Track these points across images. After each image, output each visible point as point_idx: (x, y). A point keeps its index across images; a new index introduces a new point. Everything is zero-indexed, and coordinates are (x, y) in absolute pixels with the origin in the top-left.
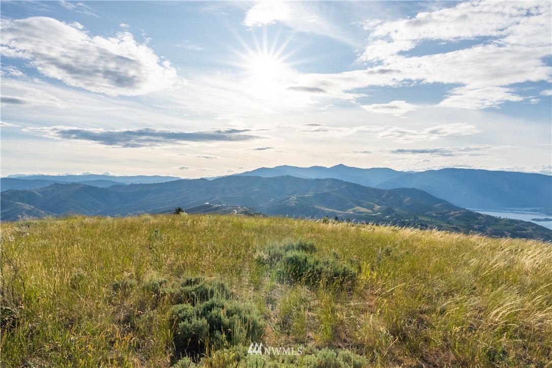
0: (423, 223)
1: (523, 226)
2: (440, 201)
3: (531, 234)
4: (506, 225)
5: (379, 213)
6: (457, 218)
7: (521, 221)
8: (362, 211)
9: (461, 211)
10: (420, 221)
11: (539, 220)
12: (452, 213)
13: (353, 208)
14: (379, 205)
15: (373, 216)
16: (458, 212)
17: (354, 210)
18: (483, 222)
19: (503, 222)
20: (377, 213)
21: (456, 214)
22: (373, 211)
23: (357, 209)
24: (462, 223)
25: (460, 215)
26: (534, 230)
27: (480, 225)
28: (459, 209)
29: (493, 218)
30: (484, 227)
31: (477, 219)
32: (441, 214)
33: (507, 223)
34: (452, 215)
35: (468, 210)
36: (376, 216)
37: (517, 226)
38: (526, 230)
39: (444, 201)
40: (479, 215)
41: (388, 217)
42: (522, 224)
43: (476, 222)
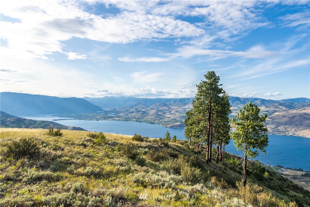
1: (49, 123)
4: (40, 124)
6: (12, 122)
7: (48, 121)
9: (14, 118)
12: (8, 120)
16: (12, 119)
18: (28, 123)
21: (11, 120)
24: (15, 125)
25: (13, 120)
26: (53, 125)
27: (26, 125)
28: (13, 117)
29: (33, 121)
30: (28, 126)
31: (24, 122)
33: (40, 123)
34: (9, 121)
35: (18, 117)
37: (45, 124)
38: (49, 126)
39: (3, 113)
40: (25, 119)
42: (48, 123)
43: (24, 123)
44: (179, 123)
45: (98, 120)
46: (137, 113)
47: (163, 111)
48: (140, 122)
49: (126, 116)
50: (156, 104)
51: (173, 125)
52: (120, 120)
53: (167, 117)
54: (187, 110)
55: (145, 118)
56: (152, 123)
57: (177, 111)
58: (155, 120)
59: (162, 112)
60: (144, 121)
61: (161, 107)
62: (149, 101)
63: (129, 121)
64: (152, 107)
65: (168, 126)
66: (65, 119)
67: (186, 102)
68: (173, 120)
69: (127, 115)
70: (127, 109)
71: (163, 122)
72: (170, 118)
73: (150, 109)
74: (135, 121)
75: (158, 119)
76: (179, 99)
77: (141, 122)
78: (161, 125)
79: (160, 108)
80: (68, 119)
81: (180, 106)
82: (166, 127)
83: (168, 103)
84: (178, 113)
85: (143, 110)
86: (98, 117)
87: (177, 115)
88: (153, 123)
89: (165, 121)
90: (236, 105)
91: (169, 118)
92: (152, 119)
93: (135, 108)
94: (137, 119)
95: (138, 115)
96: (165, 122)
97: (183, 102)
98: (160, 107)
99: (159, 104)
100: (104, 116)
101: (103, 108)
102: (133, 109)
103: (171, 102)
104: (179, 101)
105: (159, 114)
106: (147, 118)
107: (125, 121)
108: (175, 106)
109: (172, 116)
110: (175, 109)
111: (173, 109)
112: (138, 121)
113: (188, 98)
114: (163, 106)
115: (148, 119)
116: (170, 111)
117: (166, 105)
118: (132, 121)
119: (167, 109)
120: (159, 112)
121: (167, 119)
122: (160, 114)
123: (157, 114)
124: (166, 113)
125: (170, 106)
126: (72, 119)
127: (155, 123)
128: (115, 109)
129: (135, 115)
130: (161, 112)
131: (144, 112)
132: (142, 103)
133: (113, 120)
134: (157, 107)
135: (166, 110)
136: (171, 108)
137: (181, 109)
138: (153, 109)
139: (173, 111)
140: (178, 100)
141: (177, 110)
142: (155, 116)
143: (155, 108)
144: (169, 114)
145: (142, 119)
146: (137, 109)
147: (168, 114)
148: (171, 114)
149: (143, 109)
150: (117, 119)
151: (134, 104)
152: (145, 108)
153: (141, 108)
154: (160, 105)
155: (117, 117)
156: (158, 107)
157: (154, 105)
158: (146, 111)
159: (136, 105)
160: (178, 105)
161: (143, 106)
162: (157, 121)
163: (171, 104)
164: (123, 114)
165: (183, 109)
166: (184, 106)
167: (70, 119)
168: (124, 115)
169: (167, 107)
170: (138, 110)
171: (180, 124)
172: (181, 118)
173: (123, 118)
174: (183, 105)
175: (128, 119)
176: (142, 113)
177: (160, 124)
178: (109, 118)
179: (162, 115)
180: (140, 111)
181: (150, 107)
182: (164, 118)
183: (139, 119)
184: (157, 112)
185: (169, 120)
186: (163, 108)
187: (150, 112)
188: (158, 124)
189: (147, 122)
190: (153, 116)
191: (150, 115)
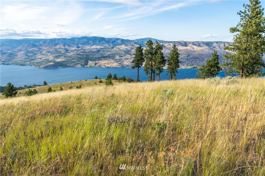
44: (52, 63)
46: (3, 55)
48: (7, 64)
50: (23, 45)
51: (46, 65)
53: (39, 58)
54: (59, 50)
55: (12, 60)
56: (22, 65)
57: (49, 52)
58: (26, 62)
59: (32, 53)
60: (13, 64)
61: (30, 48)
62: (14, 42)
64: (19, 48)
65: (41, 67)
67: (56, 43)
68: (46, 61)
71: (34, 63)
72: (42, 59)
73: (17, 51)
75: (28, 60)
76: (49, 40)
77: (9, 64)
78: (33, 66)
79: (29, 50)
81: (51, 46)
82: (40, 68)
83: (37, 44)
84: (50, 53)
85: (8, 52)
87: (49, 55)
88: (24, 65)
89: (37, 62)
90: (102, 44)
91: (41, 58)
92: (22, 61)
94: (3, 61)
95: (4, 58)
96: (37, 63)
97: (54, 43)
98: (28, 48)
99: (27, 45)
103: (41, 43)
104: (49, 42)
105: (28, 55)
106: (15, 60)
108: (45, 47)
109: (44, 57)
110: (46, 49)
111: (43, 50)
112: (5, 64)
113: (57, 39)
114: (32, 47)
115: (17, 61)
116: (41, 52)
117: (36, 46)
119: (37, 49)
120: (28, 53)
121: (39, 60)
123: (27, 55)
124: (36, 54)
125: (40, 47)
127: (26, 64)
131: (11, 54)
132: (7, 44)
134: (25, 48)
135: (37, 51)
136: (41, 49)
137: (52, 50)
138: (21, 51)
139: (44, 51)
140: (47, 41)
141: (48, 50)
142: (25, 58)
143: (23, 49)
144: (40, 55)
145: (10, 61)
147: (39, 54)
148: (42, 54)
149: (9, 50)
152: (11, 49)
153: (6, 50)
154: (29, 46)
156: (27, 48)
157: (21, 46)
158: (13, 53)
160: (49, 45)
161: (8, 48)
162: (28, 63)
163: (40, 45)
165: (54, 49)
166: (55, 46)
169: (37, 48)
170: (3, 52)
171: (54, 63)
172: (54, 58)
174: (53, 46)
176: (9, 56)
177: (32, 65)
179: (33, 56)
180: (5, 53)
181: (18, 49)
182: (36, 59)
183: (6, 61)
184: (26, 54)
185: (41, 60)
186: (33, 49)
187: (18, 54)
188: (30, 65)
189: (16, 65)
190: (22, 58)
191: (18, 56)
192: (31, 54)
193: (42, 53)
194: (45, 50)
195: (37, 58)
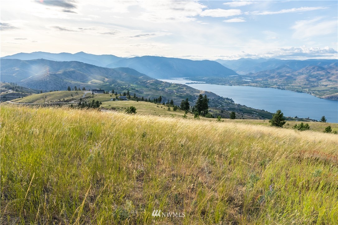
0: (133, 88)
2: (142, 75)
3: (185, 91)
4: (174, 87)
5: (108, 83)
6: (151, 84)
7: (181, 85)
8: (97, 82)
9: (153, 80)
10: (131, 87)
11: (188, 84)
13: (91, 80)
14: (107, 78)
15: (104, 85)
16: (151, 81)
17: (92, 82)
18: (164, 85)
19: (172, 85)
20: (106, 83)
21: (150, 82)
22: (104, 82)
23: (94, 81)
24: (154, 87)
25: (152, 82)
27: (162, 87)
28: (152, 79)
29: (168, 83)
30: (164, 88)
31: (161, 84)
32: (143, 82)
33: (175, 85)
34: (149, 83)
35: (156, 80)
36: (106, 85)
37: (179, 87)
38: (183, 89)
39: (145, 75)
40: (162, 82)
41: (113, 85)
43: (161, 86)
45: (231, 85)
46: (280, 78)
47: (317, 76)
48: (282, 89)
49: (265, 82)
50: (307, 67)
51: (331, 95)
52: (256, 86)
53: (323, 85)
55: (289, 84)
56: (299, 92)
58: (305, 88)
59: (315, 77)
60: (289, 89)
61: (315, 72)
62: (297, 63)
63: (269, 87)
64: (301, 71)
65: (323, 97)
66: (197, 83)
68: (332, 89)
69: (266, 80)
70: (267, 73)
71: (315, 90)
72: (328, 86)
73: (297, 74)
74: (275, 88)
75: (308, 86)
77: (284, 89)
78: (313, 94)
79: (313, 73)
80: (200, 83)
82: (321, 98)
83: (326, 66)
85: (287, 75)
86: (232, 81)
88: (301, 92)
89: (320, 89)
91: (326, 86)
92: (300, 86)
93: (277, 73)
94: (278, 85)
95: (281, 81)
96: (319, 91)
98: (312, 71)
99: (312, 67)
100: (238, 81)
101: (237, 72)
102: (274, 73)
103: (332, 65)
105: (310, 80)
107: (263, 87)
108: (337, 71)
109: (331, 84)
111: (333, 74)
112: (280, 89)
114: (318, 70)
115: (294, 86)
116: (329, 77)
117: (323, 69)
118: (272, 88)
119: (324, 73)
120: (311, 78)
121: (323, 87)
122: (312, 80)
123: (308, 80)
124: (321, 79)
125: (328, 71)
126: (204, 83)
127: (304, 91)
128: (251, 74)
129: (276, 81)
130: (313, 78)
131: (289, 77)
132: (288, 66)
133: (249, 86)
134: (308, 71)
135: (323, 76)
136: (330, 73)
138: (303, 74)
139: (334, 77)
142: (304, 83)
143: (305, 73)
144: (327, 81)
145: (286, 86)
146: (279, 73)
147: (324, 80)
148: (330, 81)
149: (288, 73)
150: (253, 84)
151: (277, 67)
152: (291, 72)
153: (285, 73)
154: (313, 68)
155: (253, 82)
156: (310, 71)
157: (304, 68)
158: (292, 76)
159: (278, 69)
161: (289, 70)
162: (307, 90)
163: (331, 68)
164: (261, 80)
167: (202, 83)
168: (263, 80)
169: (324, 71)
170: (281, 75)
173: (261, 84)
175: (267, 86)
176: (286, 79)
177: (311, 93)
178: (244, 83)
179: (315, 81)
180: (283, 76)
181: (299, 71)
182: (318, 86)
183: (282, 85)
184: (308, 78)
185: (325, 88)
186: (318, 72)
187: (298, 78)
188: (308, 93)
189: (292, 90)
190: (301, 83)
191: (297, 81)
192: (314, 79)
193: (330, 79)
194: (335, 75)
195: (321, 84)
